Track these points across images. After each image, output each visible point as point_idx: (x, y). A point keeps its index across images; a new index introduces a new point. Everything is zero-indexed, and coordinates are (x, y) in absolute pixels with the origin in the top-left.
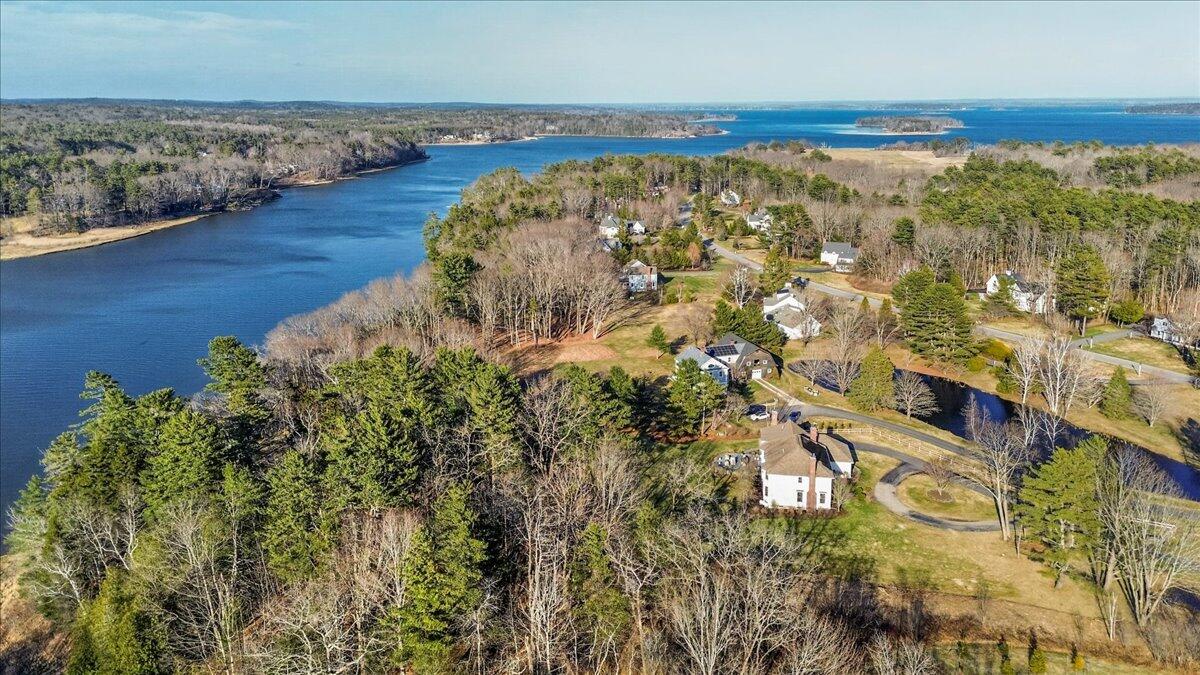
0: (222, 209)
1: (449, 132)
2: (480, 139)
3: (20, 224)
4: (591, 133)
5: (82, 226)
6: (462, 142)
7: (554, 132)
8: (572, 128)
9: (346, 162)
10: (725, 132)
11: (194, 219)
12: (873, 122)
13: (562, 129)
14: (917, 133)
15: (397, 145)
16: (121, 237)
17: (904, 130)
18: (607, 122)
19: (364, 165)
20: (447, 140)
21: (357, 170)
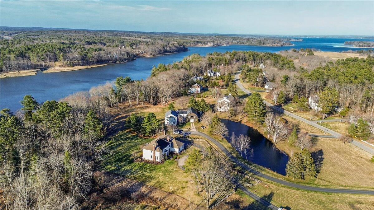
0: (115, 62)
1: (201, 42)
2: (210, 45)
3: (58, 63)
4: (247, 44)
5: (73, 65)
6: (204, 46)
7: (235, 43)
8: (241, 42)
9: (160, 50)
10: (293, 45)
11: (105, 65)
12: (351, 43)
13: (238, 42)
14: (364, 47)
15: (178, 46)
16: (82, 68)
17: (360, 46)
18: (253, 40)
19: (166, 51)
20: (199, 45)
21: (164, 53)
